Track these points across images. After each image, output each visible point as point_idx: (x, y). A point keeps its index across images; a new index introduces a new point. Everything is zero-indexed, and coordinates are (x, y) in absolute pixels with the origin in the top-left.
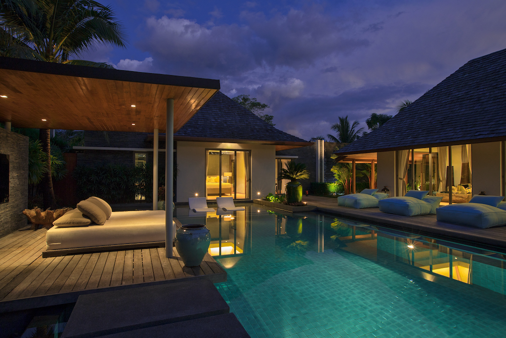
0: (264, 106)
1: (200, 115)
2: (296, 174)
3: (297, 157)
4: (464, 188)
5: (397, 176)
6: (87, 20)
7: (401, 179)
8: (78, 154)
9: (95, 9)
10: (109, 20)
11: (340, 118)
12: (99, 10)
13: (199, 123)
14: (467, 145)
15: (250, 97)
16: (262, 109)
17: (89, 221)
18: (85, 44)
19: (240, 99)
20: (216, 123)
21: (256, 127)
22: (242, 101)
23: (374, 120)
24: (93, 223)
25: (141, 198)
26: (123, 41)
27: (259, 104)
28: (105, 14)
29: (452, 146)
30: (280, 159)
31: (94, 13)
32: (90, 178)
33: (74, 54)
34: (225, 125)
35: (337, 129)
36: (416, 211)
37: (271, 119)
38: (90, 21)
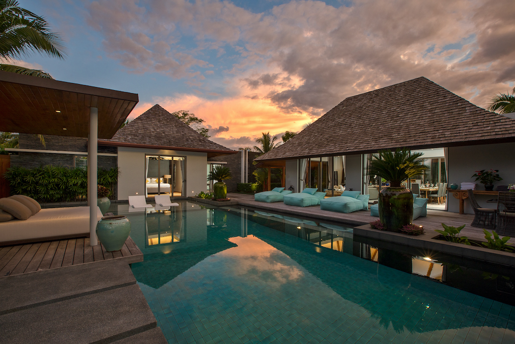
0: (201, 121)
1: (140, 125)
2: (222, 176)
3: (226, 163)
4: (342, 186)
5: (299, 178)
6: (18, 27)
7: (302, 180)
8: (11, 156)
9: (26, 17)
10: (43, 31)
11: (263, 134)
12: (30, 20)
13: (139, 132)
14: (343, 156)
15: (189, 113)
16: (199, 123)
17: (10, 217)
18: (16, 50)
19: (181, 114)
20: (155, 132)
21: (191, 138)
22: (182, 115)
23: (288, 136)
24: (15, 219)
25: (82, 197)
26: (60, 52)
27: (197, 119)
28: (39, 24)
29: (334, 157)
30: (212, 164)
31: (25, 22)
32: (24, 179)
33: (4, 59)
34: (163, 135)
35: (261, 142)
36: (307, 203)
37: (207, 132)
38: (21, 29)
